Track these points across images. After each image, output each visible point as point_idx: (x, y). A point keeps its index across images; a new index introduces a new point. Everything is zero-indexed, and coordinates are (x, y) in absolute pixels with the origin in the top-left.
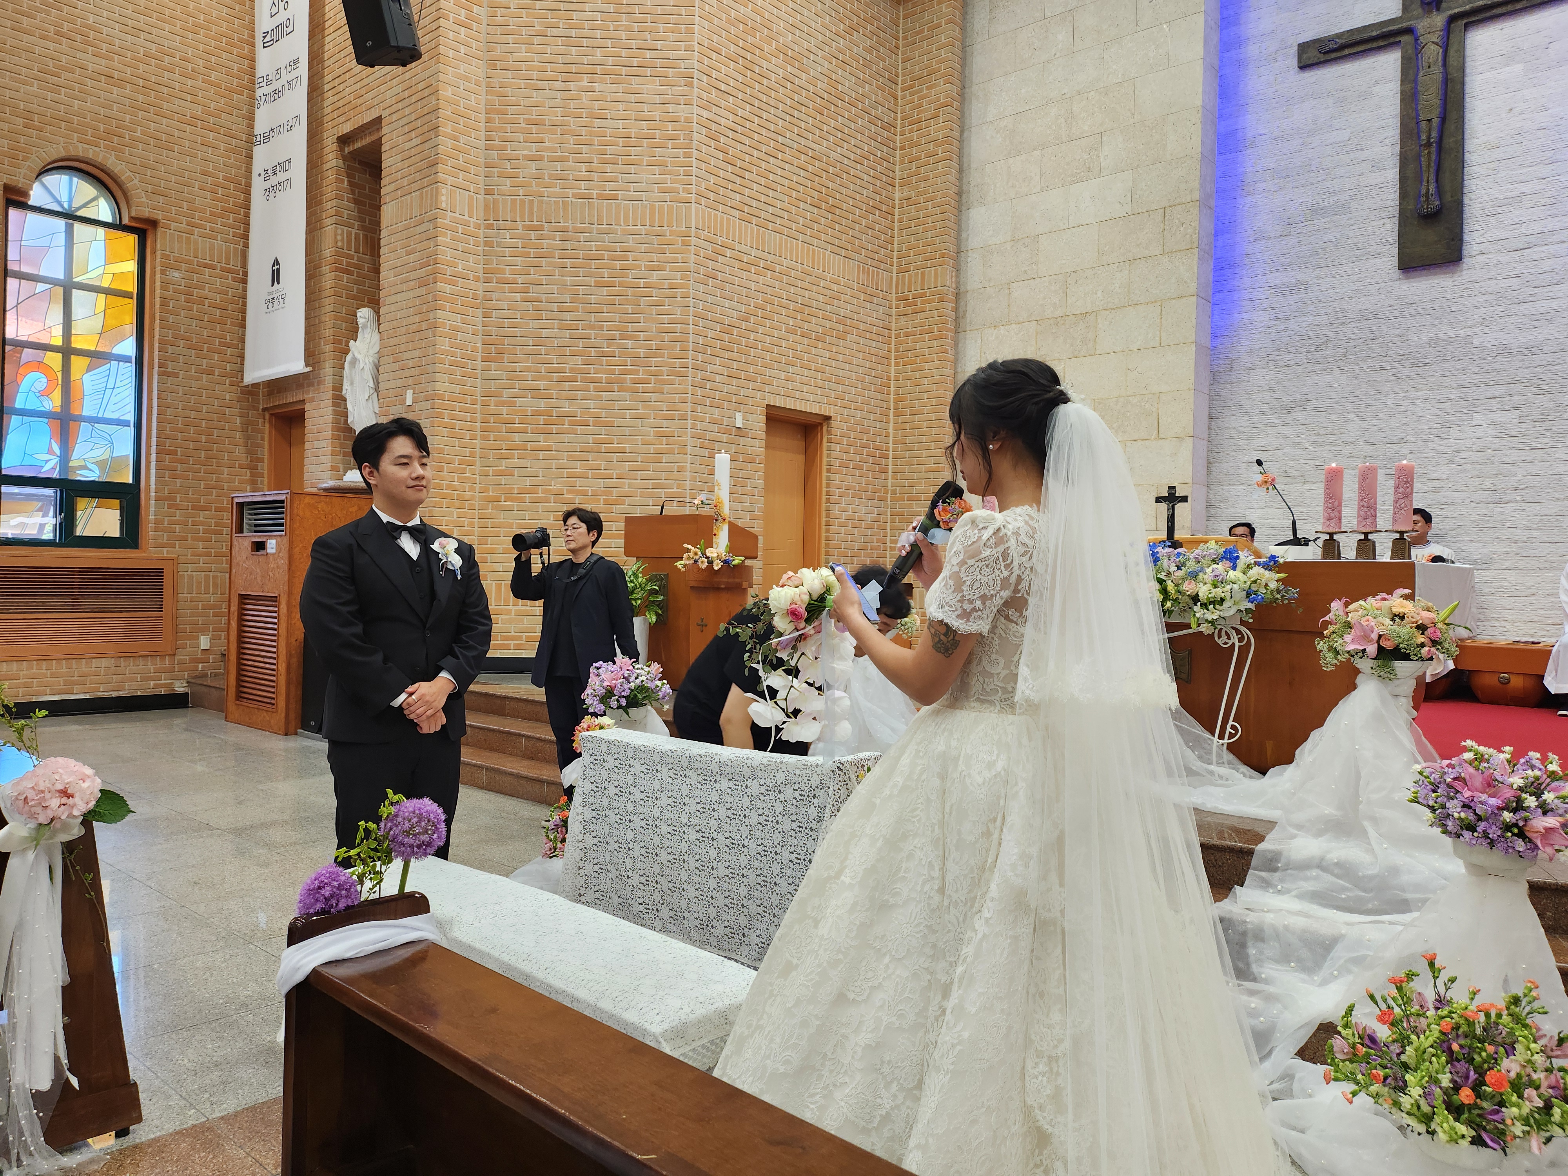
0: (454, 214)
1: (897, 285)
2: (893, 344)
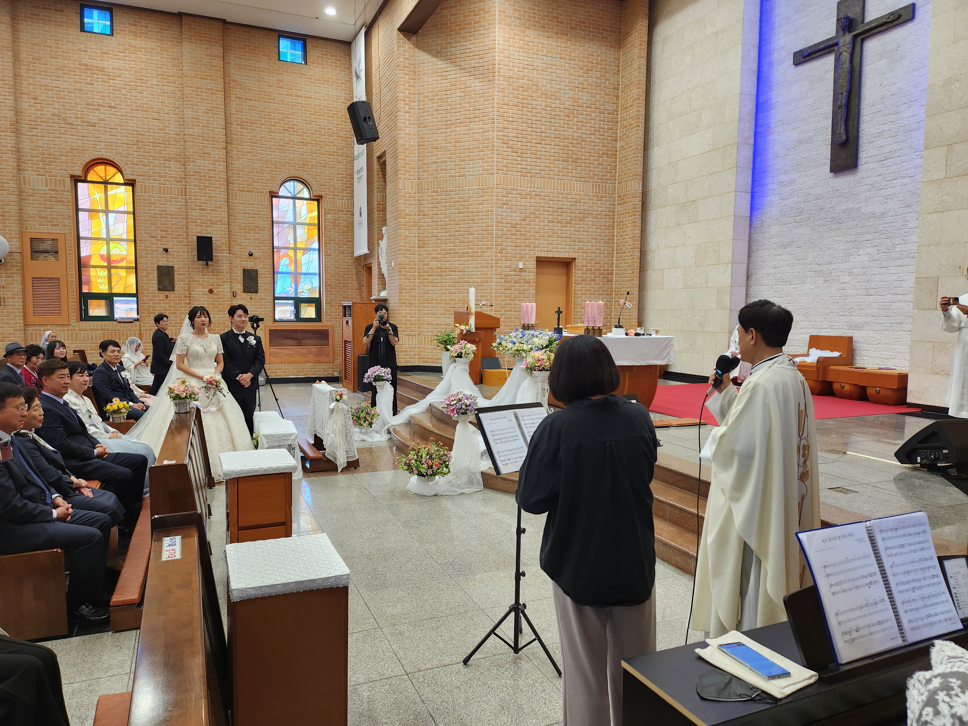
0: (405, 190)
1: (618, 189)
2: (616, 218)
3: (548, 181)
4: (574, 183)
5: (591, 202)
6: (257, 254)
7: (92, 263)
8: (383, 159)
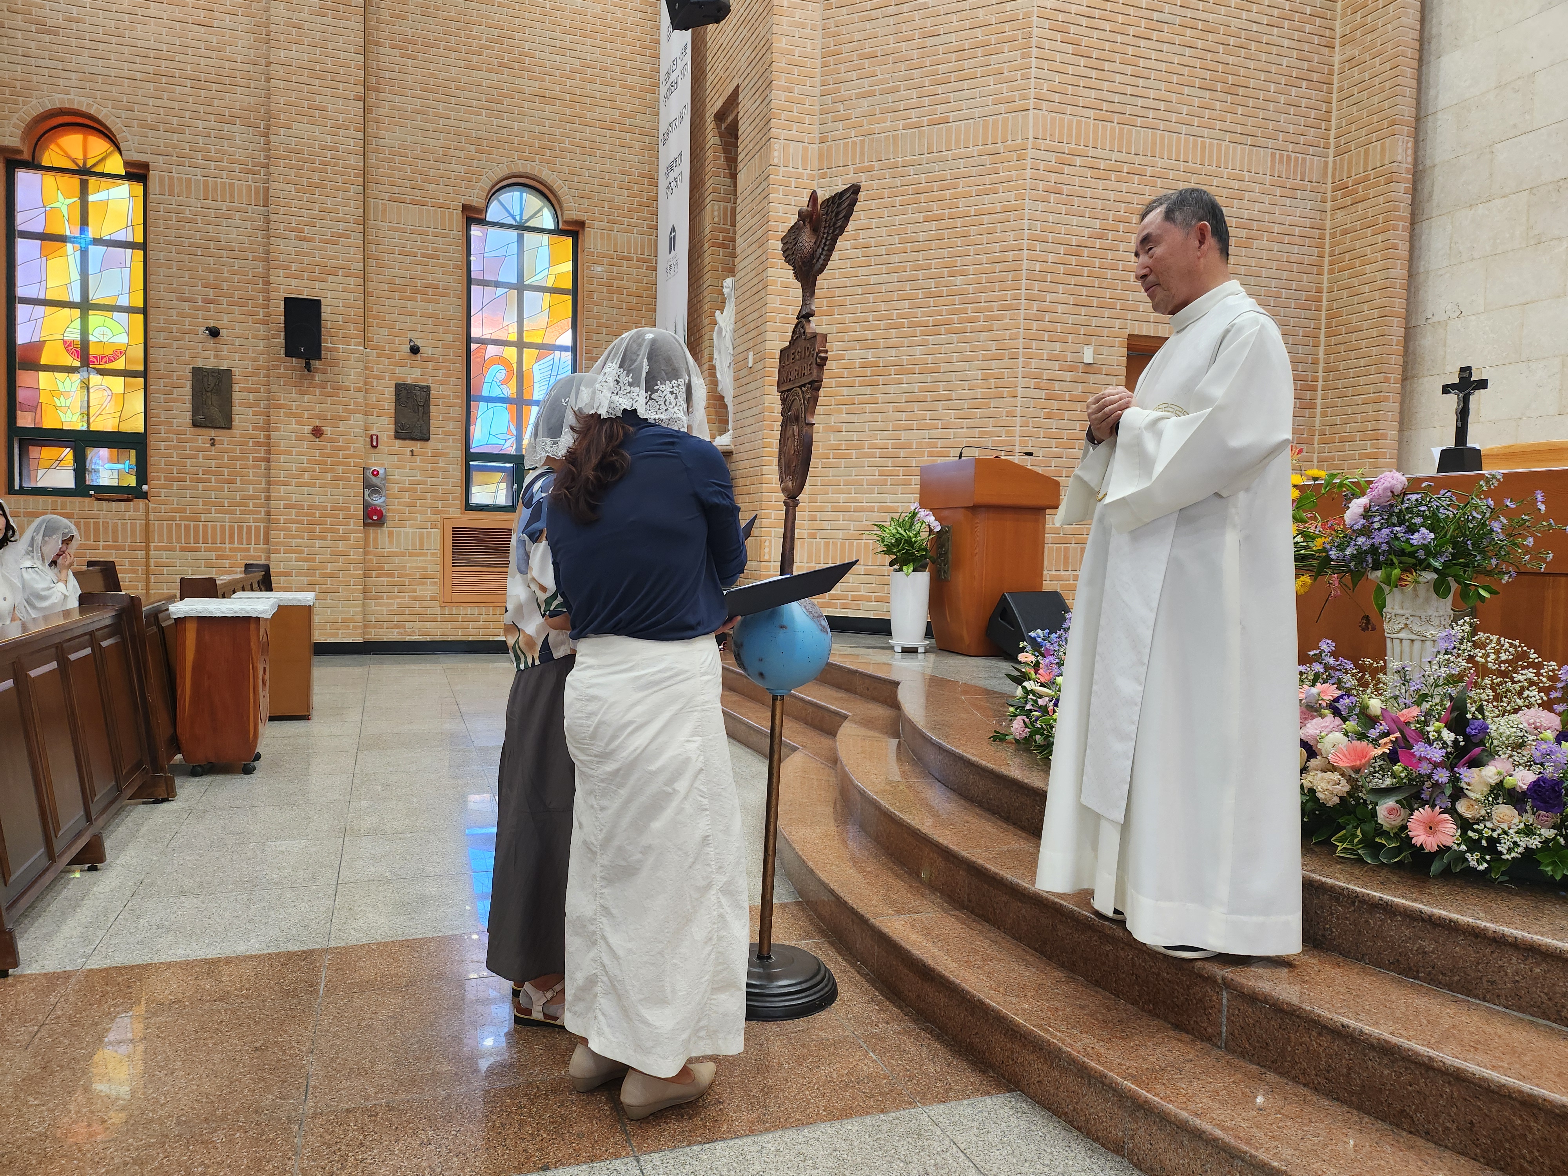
0: (786, 169)
1: (1334, 169)
2: (1327, 246)
3: (1162, 137)
4: (1227, 147)
5: (1267, 199)
6: (430, 351)
7: (45, 359)
8: (730, 119)
